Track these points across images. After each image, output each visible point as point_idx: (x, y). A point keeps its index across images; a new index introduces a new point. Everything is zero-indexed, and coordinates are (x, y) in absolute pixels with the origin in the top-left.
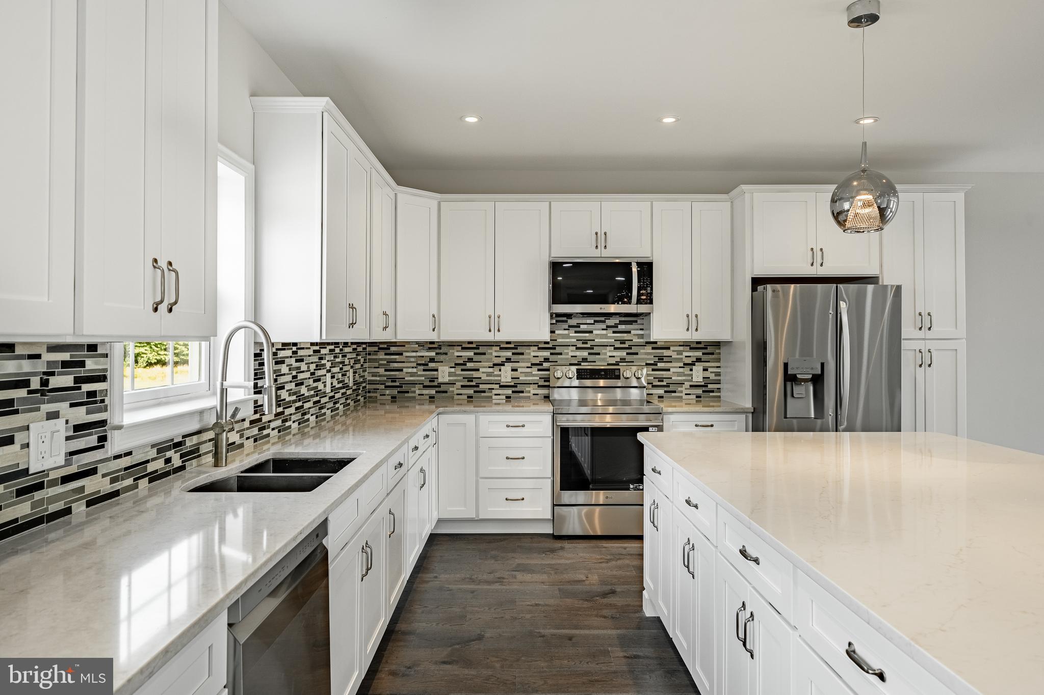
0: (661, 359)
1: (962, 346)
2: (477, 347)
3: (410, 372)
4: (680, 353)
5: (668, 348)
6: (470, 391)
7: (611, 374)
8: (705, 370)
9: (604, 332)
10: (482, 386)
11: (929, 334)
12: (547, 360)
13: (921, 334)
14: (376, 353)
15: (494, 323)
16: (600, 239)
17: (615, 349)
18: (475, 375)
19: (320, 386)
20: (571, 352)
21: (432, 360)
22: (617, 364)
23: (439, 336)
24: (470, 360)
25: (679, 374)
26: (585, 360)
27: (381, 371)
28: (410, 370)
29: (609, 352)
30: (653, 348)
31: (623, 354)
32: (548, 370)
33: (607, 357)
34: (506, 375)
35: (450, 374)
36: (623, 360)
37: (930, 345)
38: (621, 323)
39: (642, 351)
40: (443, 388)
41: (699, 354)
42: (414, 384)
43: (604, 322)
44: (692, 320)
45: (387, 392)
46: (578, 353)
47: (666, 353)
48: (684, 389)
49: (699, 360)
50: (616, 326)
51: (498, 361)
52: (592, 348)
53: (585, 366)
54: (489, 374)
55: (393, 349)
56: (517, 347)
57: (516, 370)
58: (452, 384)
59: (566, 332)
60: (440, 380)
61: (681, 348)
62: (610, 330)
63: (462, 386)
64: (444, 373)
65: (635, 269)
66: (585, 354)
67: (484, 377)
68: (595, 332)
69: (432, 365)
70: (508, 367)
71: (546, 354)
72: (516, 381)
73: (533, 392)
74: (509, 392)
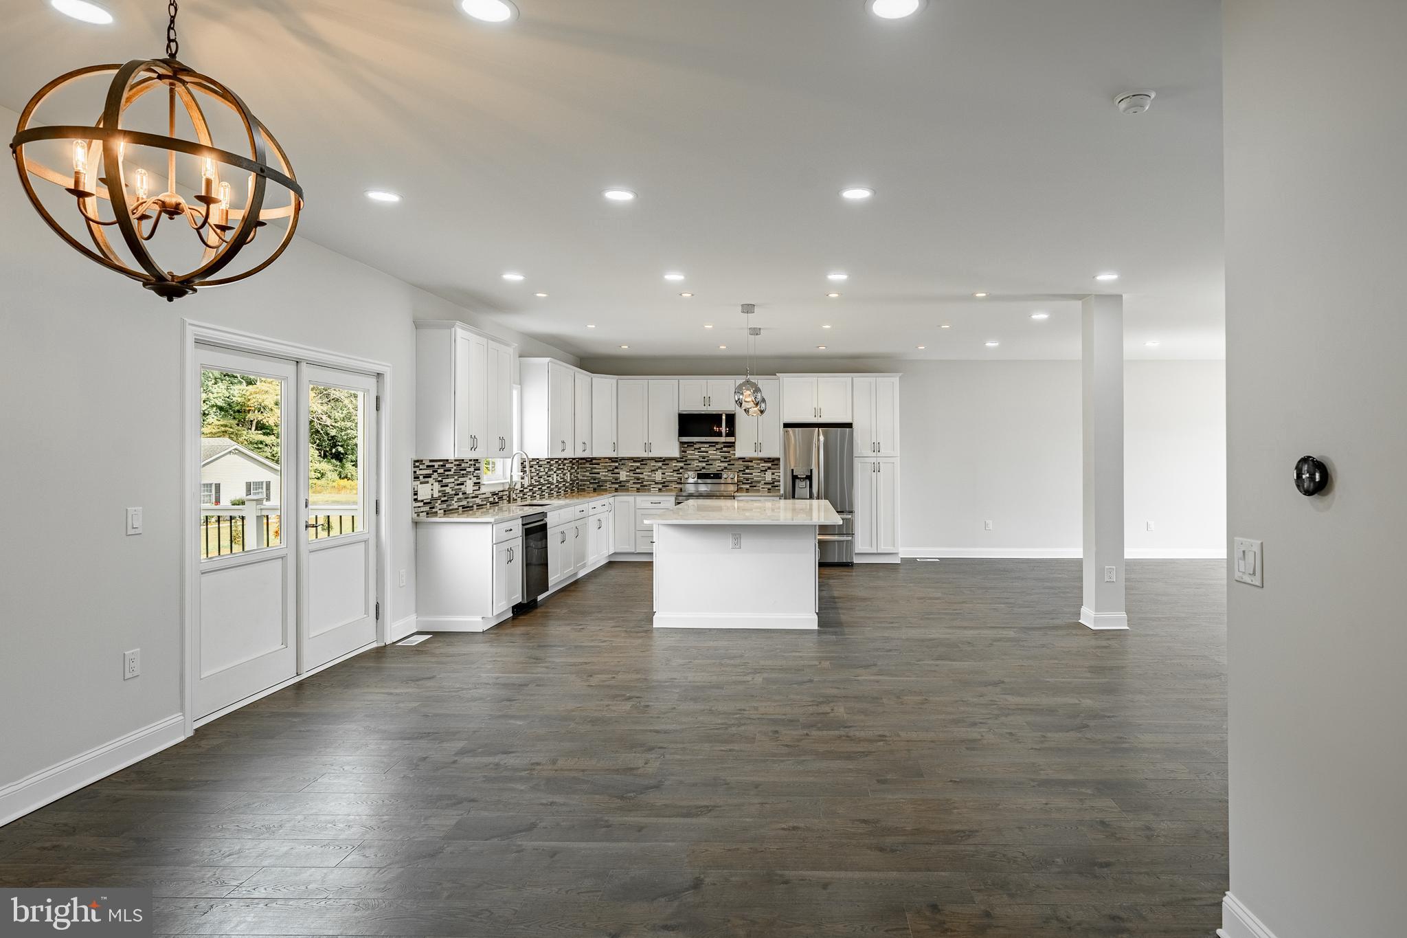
0: (747, 468)
1: (897, 461)
2: (642, 461)
3: (603, 474)
4: (758, 464)
5: (752, 461)
6: (639, 486)
7: (717, 476)
8: (773, 474)
9: (715, 452)
10: (644, 483)
11: (879, 454)
12: (682, 468)
13: (874, 454)
14: (584, 464)
15: (648, 446)
16: (707, 400)
17: (721, 462)
18: (641, 476)
19: (551, 479)
20: (696, 464)
21: (616, 468)
22: (722, 470)
23: (617, 454)
24: (638, 468)
25: (758, 476)
26: (704, 468)
27: (588, 474)
28: (604, 474)
29: (718, 464)
30: (743, 462)
31: (726, 464)
32: (681, 474)
33: (717, 466)
34: (658, 476)
35: (627, 476)
36: (726, 468)
37: (879, 460)
38: (725, 447)
39: (737, 463)
40: (623, 484)
41: (770, 465)
42: (606, 481)
43: (715, 446)
44: (757, 446)
45: (591, 486)
46: (700, 464)
47: (750, 464)
48: (761, 485)
49: (769, 468)
50: (721, 449)
51: (654, 468)
52: (707, 461)
53: (704, 471)
54: (649, 476)
55: (594, 461)
56: (665, 461)
57: (664, 474)
58: (628, 481)
59: (693, 452)
60: (621, 479)
61: (759, 461)
62: (718, 451)
63: (634, 483)
64: (623, 475)
65: (724, 417)
66: (704, 464)
67: (646, 478)
68: (709, 452)
69: (616, 471)
70: (660, 472)
71: (682, 464)
72: (665, 480)
73: (674, 486)
74: (660, 486)
